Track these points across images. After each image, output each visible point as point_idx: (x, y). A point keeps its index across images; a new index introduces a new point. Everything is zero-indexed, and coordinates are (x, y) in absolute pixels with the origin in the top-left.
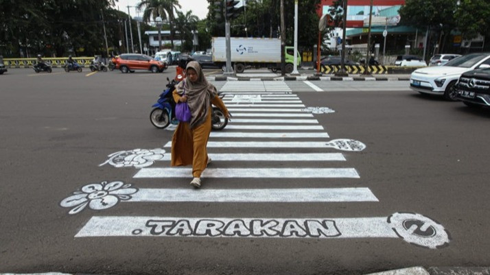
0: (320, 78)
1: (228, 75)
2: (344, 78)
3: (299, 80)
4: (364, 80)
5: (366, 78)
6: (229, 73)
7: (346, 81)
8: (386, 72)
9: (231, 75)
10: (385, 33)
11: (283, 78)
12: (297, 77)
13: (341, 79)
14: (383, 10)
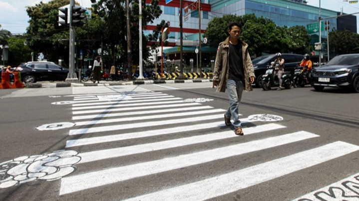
0: (166, 81)
1: (71, 81)
2: (185, 81)
3: (147, 84)
4: (201, 81)
5: (203, 80)
6: (72, 79)
7: (187, 83)
8: (209, 78)
9: (75, 81)
10: (197, 51)
11: (132, 82)
12: (145, 81)
13: (183, 82)
14: (189, 36)
